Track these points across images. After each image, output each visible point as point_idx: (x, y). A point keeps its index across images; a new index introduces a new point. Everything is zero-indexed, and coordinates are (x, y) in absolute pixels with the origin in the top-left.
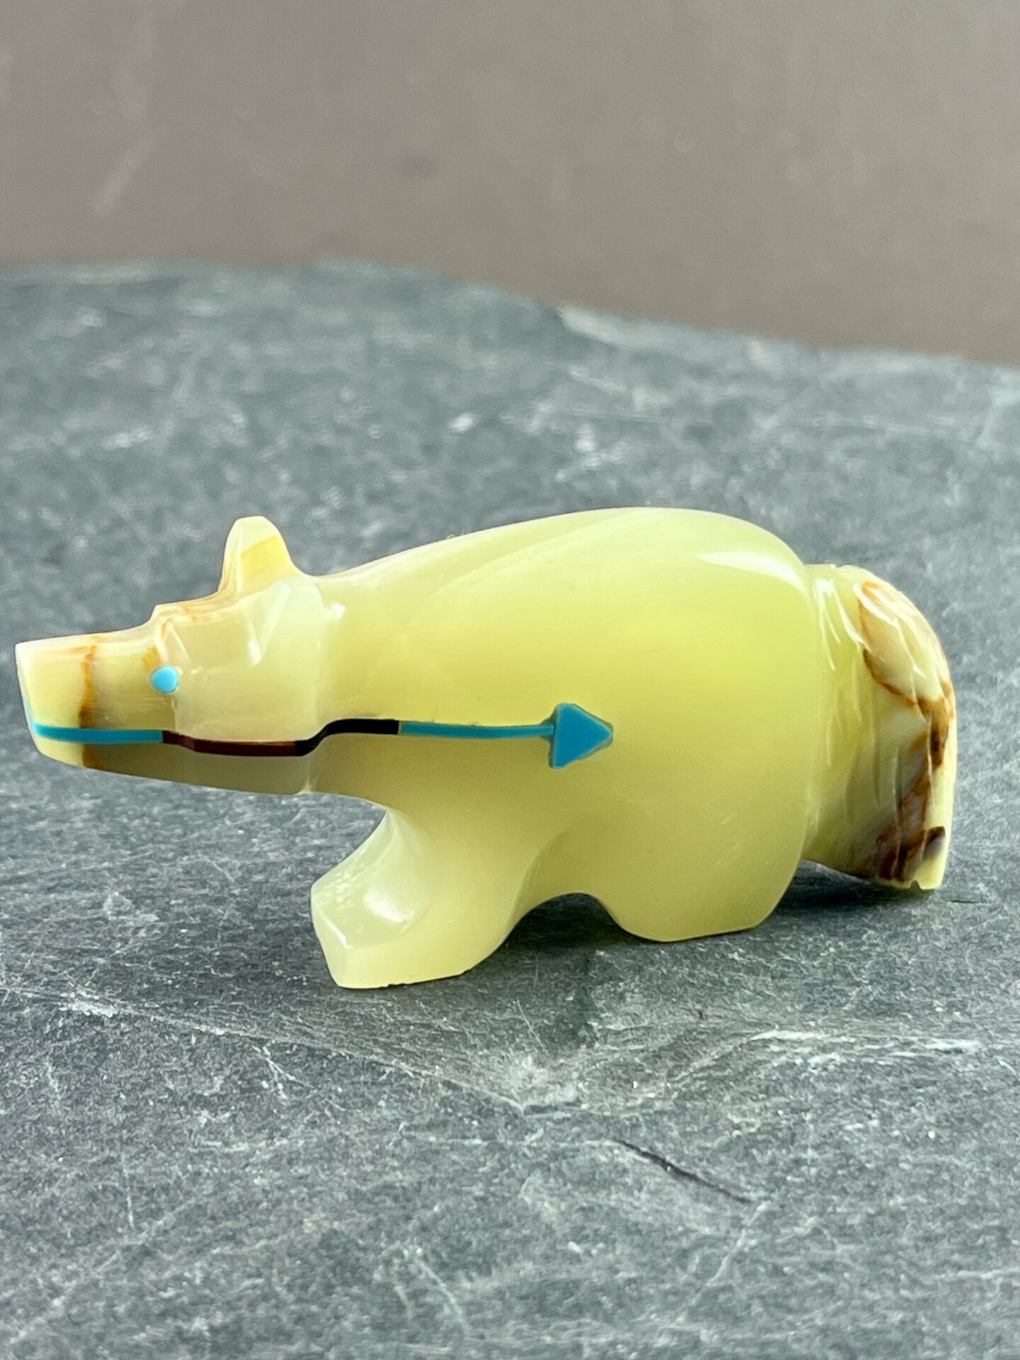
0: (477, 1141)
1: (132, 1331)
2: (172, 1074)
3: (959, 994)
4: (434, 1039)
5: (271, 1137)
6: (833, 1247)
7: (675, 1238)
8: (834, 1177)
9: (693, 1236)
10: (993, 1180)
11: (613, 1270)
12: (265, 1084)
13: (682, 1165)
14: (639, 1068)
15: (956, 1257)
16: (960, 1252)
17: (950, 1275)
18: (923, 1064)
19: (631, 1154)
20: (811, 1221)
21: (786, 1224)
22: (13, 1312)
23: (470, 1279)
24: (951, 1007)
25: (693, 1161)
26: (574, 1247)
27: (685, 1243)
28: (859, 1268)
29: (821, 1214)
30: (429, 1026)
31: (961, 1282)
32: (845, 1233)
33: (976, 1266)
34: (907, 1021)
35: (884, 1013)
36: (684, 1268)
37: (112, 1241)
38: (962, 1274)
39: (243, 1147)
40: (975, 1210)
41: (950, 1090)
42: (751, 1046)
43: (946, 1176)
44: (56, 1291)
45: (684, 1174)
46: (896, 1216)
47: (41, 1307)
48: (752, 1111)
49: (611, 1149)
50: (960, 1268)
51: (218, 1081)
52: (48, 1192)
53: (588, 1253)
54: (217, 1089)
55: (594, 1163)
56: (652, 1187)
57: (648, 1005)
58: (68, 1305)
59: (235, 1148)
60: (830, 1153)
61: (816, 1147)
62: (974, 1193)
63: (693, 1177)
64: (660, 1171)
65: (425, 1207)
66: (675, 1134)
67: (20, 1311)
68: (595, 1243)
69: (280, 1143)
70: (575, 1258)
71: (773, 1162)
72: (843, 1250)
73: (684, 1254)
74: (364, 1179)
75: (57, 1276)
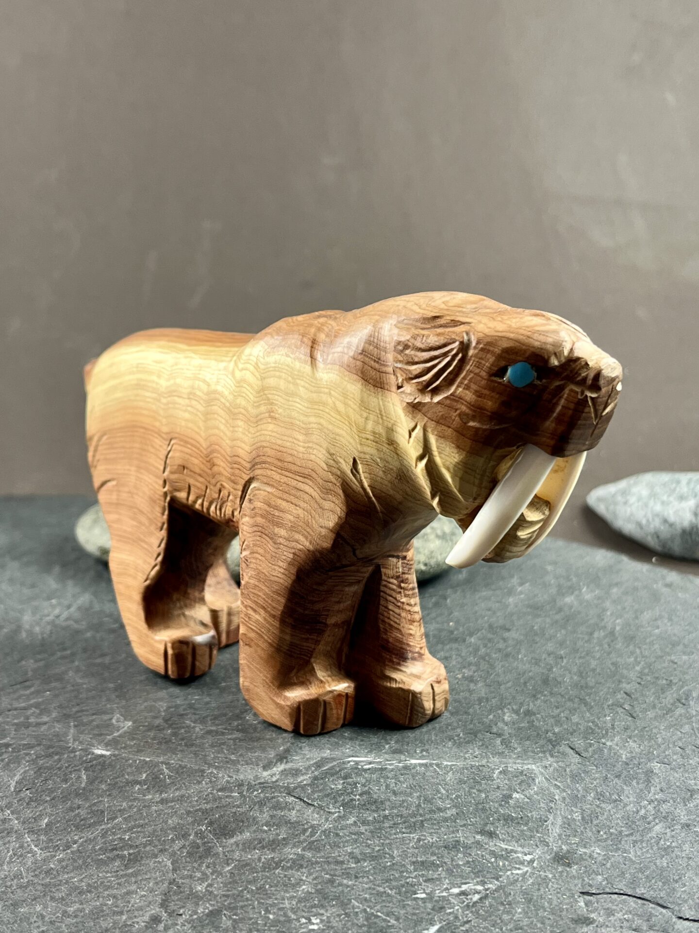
0: (236, 794)
1: (99, 855)
2: (128, 773)
3: (427, 747)
4: (228, 762)
5: (161, 794)
6: (360, 827)
7: (303, 825)
8: (364, 805)
9: (309, 824)
10: (423, 806)
11: (278, 835)
12: (161, 776)
13: (310, 802)
14: (301, 771)
16: (405, 828)
17: (400, 835)
18: (406, 768)
19: (293, 798)
20: (353, 819)
21: (343, 820)
22: (59, 849)
23: (225, 838)
24: (422, 751)
25: (313, 800)
26: (265, 828)
27: (306, 826)
28: (367, 833)
29: (357, 817)
30: (226, 758)
31: (404, 837)
32: (365, 823)
33: (410, 833)
34: (405, 755)
35: (397, 753)
36: (304, 834)
37: (98, 827)
38: (404, 835)
39: (150, 797)
40: (414, 815)
41: (413, 776)
42: (344, 763)
43: (405, 804)
44: (75, 842)
45: (311, 804)
46: (386, 817)
47: (69, 847)
48: (339, 783)
49: (285, 797)
51: (144, 775)
52: (77, 811)
53: (270, 830)
54: (144, 778)
55: (278, 801)
56: (298, 808)
57: (310, 751)
58: (79, 847)
59: (147, 797)
60: (365, 797)
61: (360, 795)
62: (414, 809)
63: (313, 805)
64: (302, 804)
65: (213, 815)
66: (309, 791)
67: (61, 848)
68: (273, 826)
69: (164, 795)
70: (266, 832)
71: (343, 800)
72: (363, 829)
73: (305, 830)
74: (193, 807)
75: (76, 838)
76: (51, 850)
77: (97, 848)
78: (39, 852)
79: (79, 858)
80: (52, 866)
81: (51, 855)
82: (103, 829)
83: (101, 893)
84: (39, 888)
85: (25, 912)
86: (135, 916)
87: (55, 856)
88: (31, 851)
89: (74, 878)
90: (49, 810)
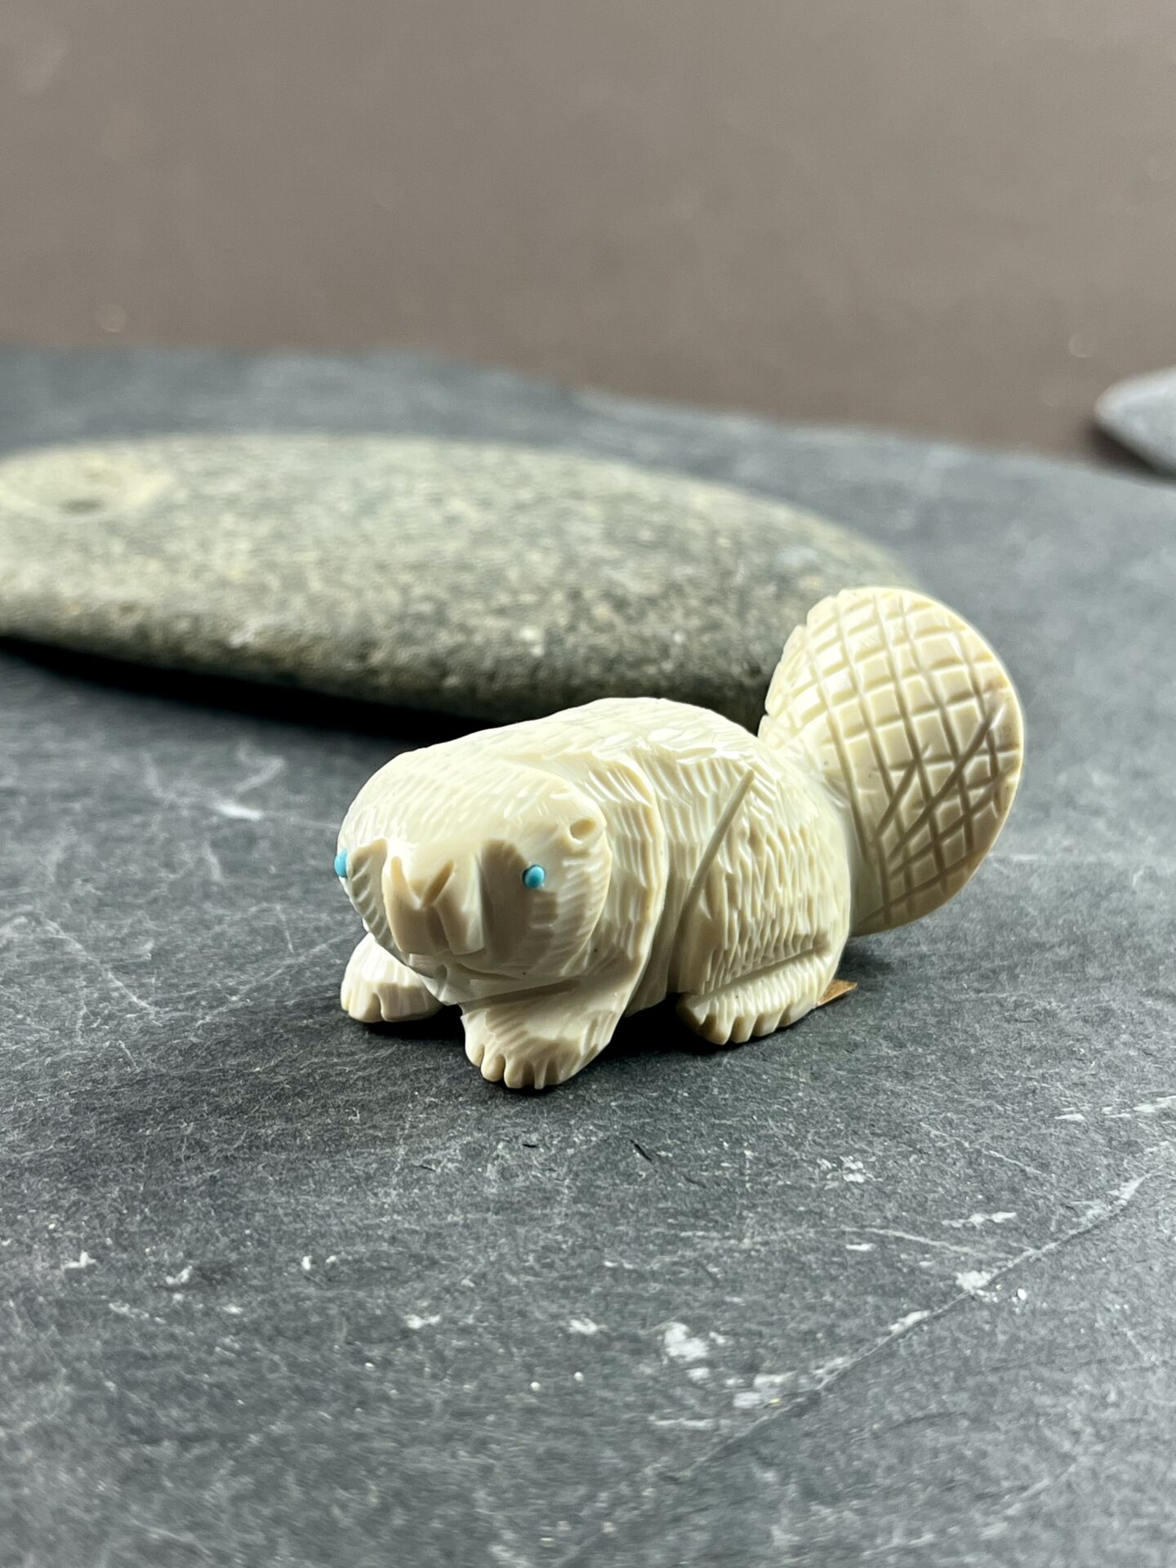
2: (313, 857)
15: (976, 985)
16: (978, 981)
22: (198, 1004)
33: (993, 990)
37: (276, 961)
44: (233, 992)
47: (222, 1002)
50: (978, 991)
58: (244, 1000)
67: (204, 1004)
75: (231, 983)
76: (181, 1006)
77: (290, 1003)
78: (152, 1010)
79: (253, 1023)
80: (195, 1040)
81: (185, 1018)
82: (290, 967)
83: (328, 1097)
84: (178, 1086)
85: (157, 1136)
86: (428, 1149)
87: (194, 1019)
88: (132, 1008)
89: (255, 1064)
90: (150, 925)
